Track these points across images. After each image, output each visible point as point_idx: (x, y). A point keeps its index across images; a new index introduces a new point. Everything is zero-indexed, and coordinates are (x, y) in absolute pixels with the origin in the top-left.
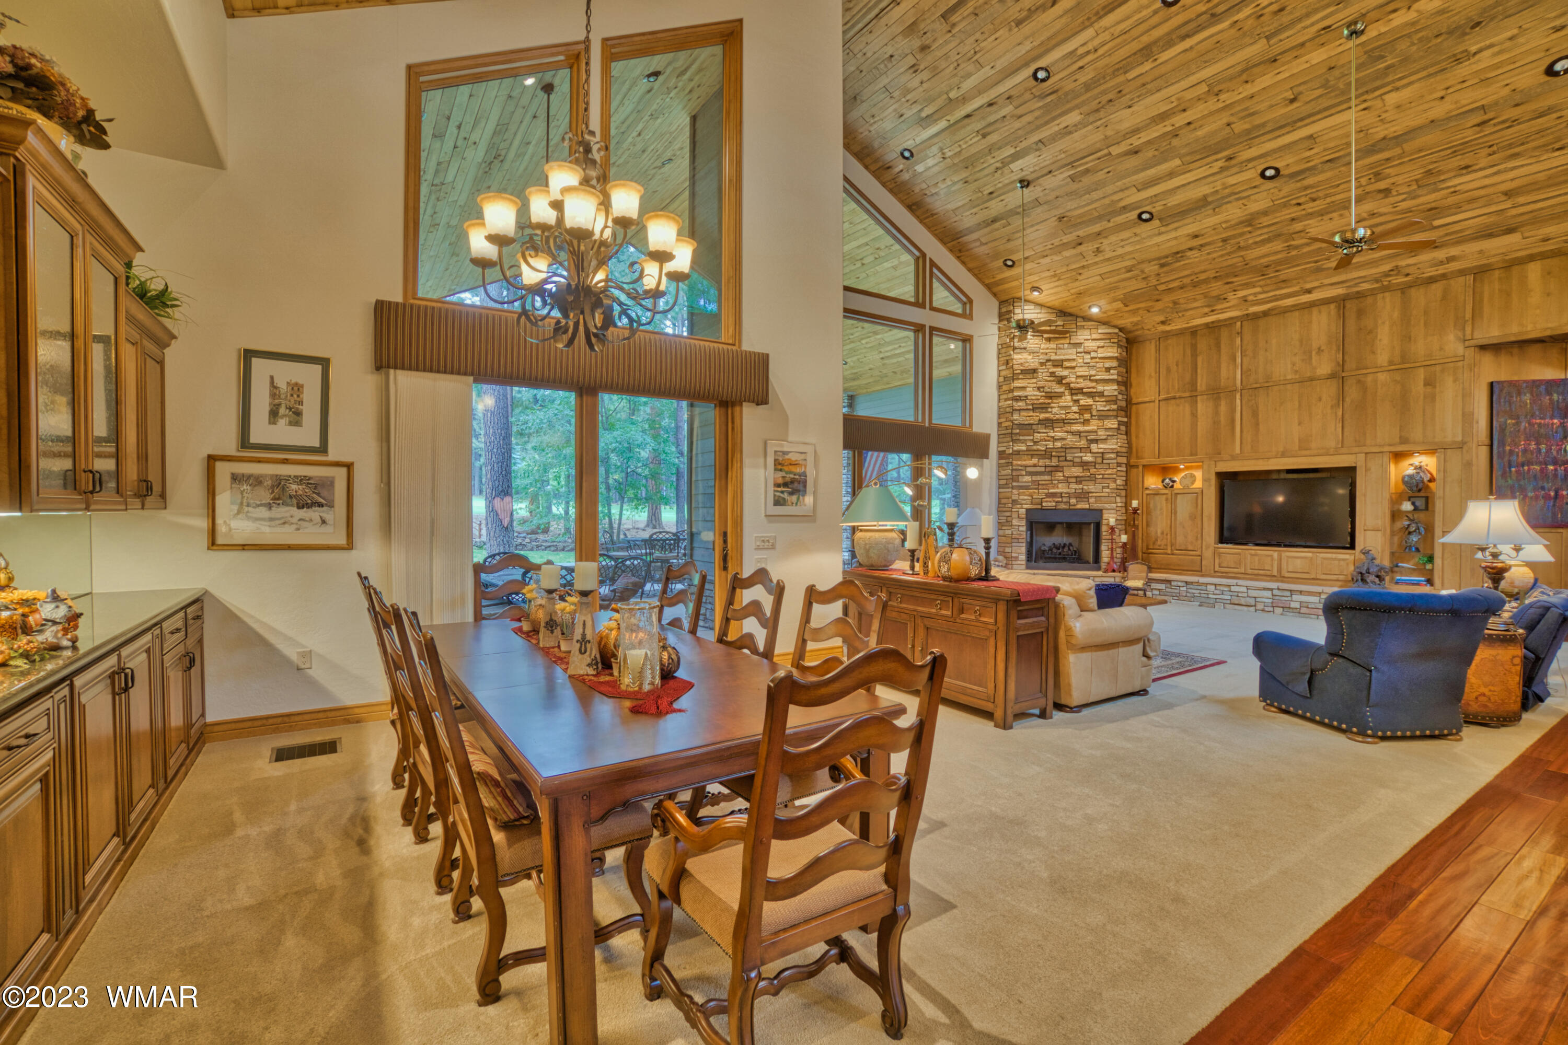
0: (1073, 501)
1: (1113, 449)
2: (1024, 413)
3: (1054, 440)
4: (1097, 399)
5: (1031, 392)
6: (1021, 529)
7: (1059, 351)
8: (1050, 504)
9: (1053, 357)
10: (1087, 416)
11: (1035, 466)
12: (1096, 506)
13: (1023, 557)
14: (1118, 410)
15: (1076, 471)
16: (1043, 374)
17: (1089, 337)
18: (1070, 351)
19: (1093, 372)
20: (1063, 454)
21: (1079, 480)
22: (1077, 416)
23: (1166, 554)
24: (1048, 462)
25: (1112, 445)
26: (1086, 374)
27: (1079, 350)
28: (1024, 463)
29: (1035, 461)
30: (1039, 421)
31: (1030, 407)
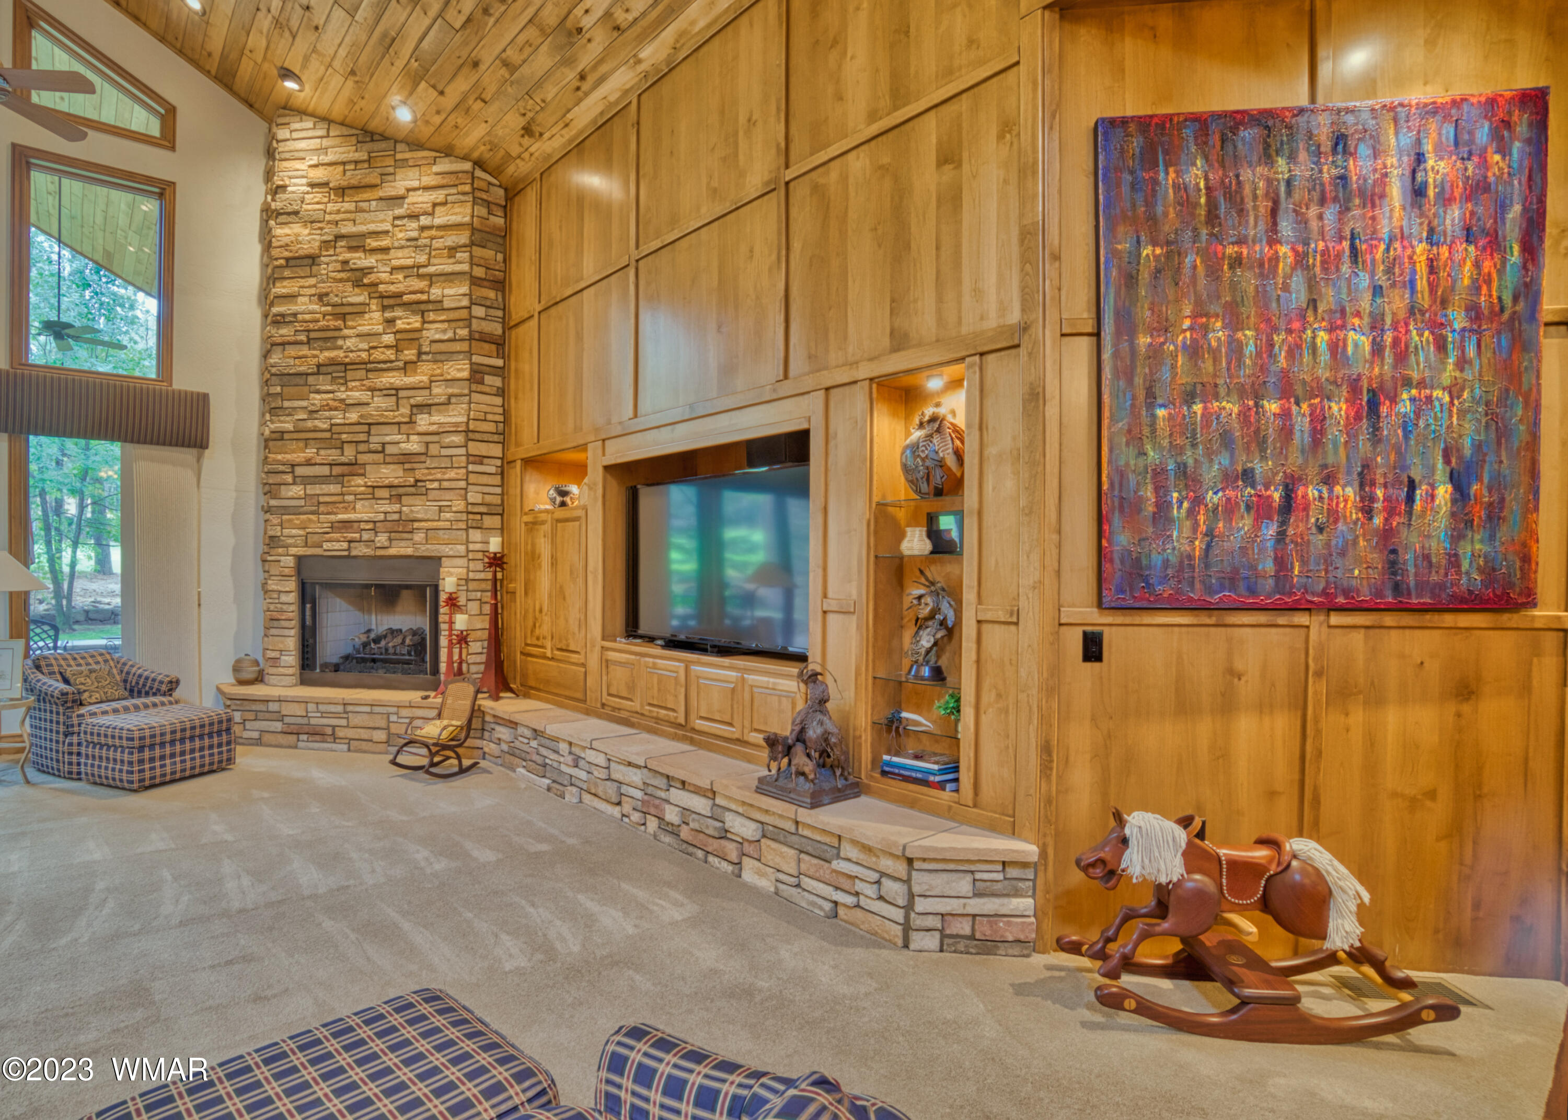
0: (382, 539)
1: (456, 424)
2: (292, 351)
3: (348, 406)
4: (432, 316)
5: (305, 306)
6: (284, 598)
7: (360, 217)
8: (337, 546)
9: (347, 228)
10: (410, 354)
11: (309, 463)
12: (424, 550)
13: (291, 659)
14: (471, 339)
15: (391, 474)
16: (328, 266)
17: (416, 184)
18: (381, 216)
19: (422, 259)
20: (362, 437)
21: (396, 493)
22: (390, 354)
23: (544, 657)
24: (332, 455)
25: (456, 416)
26: (409, 262)
27: (399, 212)
28: (288, 457)
29: (310, 452)
30: (319, 366)
31: (303, 338)
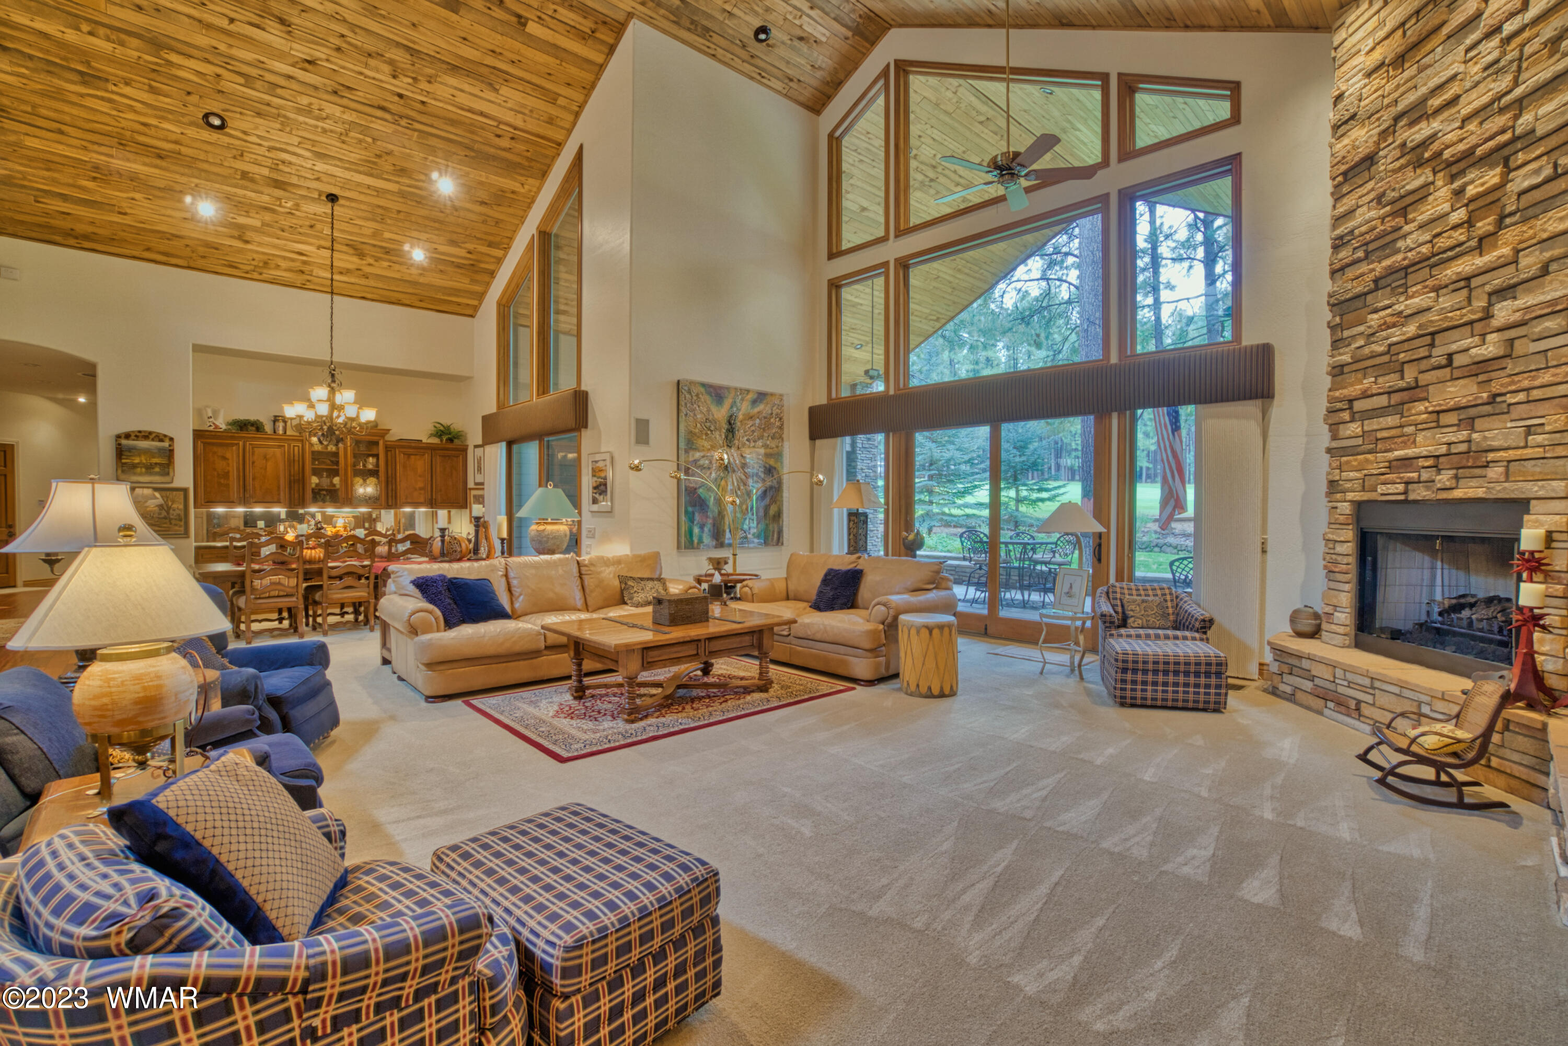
0: (1445, 478)
2: (1350, 273)
4: (1519, 158)
5: (1363, 217)
7: (1422, 78)
9: (1408, 101)
10: (1487, 224)
11: (1365, 395)
15: (1460, 392)
16: (1387, 158)
18: (1449, 59)
19: (1506, 84)
21: (1466, 416)
22: (1460, 235)
24: (1391, 381)
25: (1554, 290)
26: (1487, 99)
27: (1473, 38)
28: (1347, 391)
29: (1368, 382)
30: (1376, 281)
31: (1360, 254)
